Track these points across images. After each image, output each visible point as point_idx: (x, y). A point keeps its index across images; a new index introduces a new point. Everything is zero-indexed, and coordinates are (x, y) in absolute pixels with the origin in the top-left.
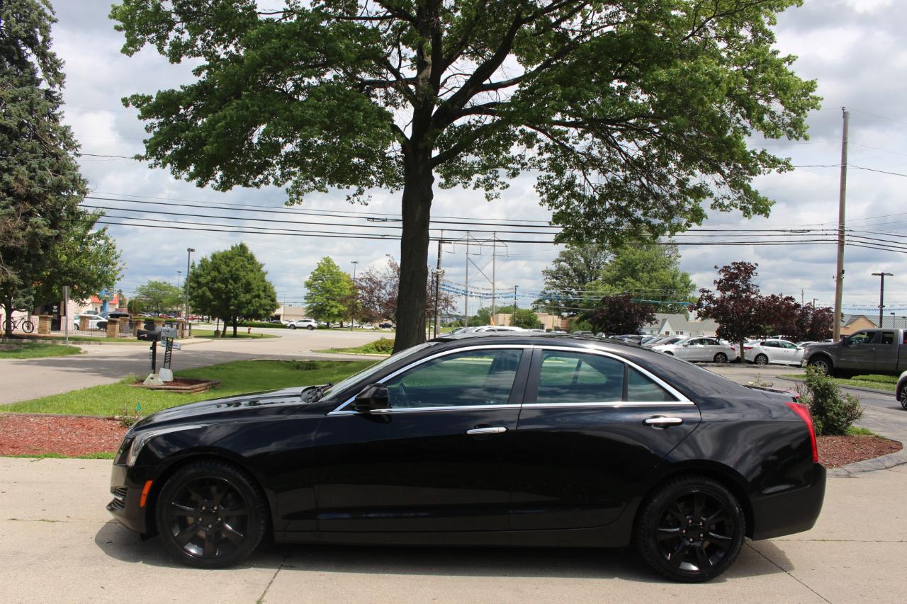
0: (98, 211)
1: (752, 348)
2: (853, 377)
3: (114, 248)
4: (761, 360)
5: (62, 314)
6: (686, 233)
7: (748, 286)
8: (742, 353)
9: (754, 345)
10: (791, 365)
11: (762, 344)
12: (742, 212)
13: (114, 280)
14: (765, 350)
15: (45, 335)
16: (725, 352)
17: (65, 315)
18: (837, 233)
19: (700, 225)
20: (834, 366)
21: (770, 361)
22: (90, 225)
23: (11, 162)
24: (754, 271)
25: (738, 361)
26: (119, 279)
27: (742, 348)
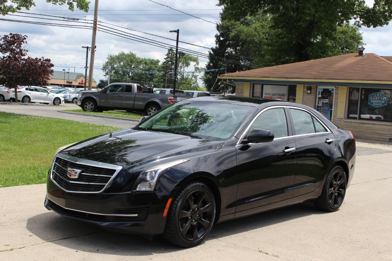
1: (21, 92)
2: (104, 111)
4: (26, 100)
6: (15, 13)
7: (21, 50)
8: (16, 95)
9: (23, 90)
10: (44, 103)
11: (27, 89)
12: (68, 6)
14: (28, 93)
16: (3, 94)
18: (93, 22)
19: (28, 9)
20: (98, 105)
21: (32, 101)
24: (25, 41)
25: (13, 100)
27: (16, 91)
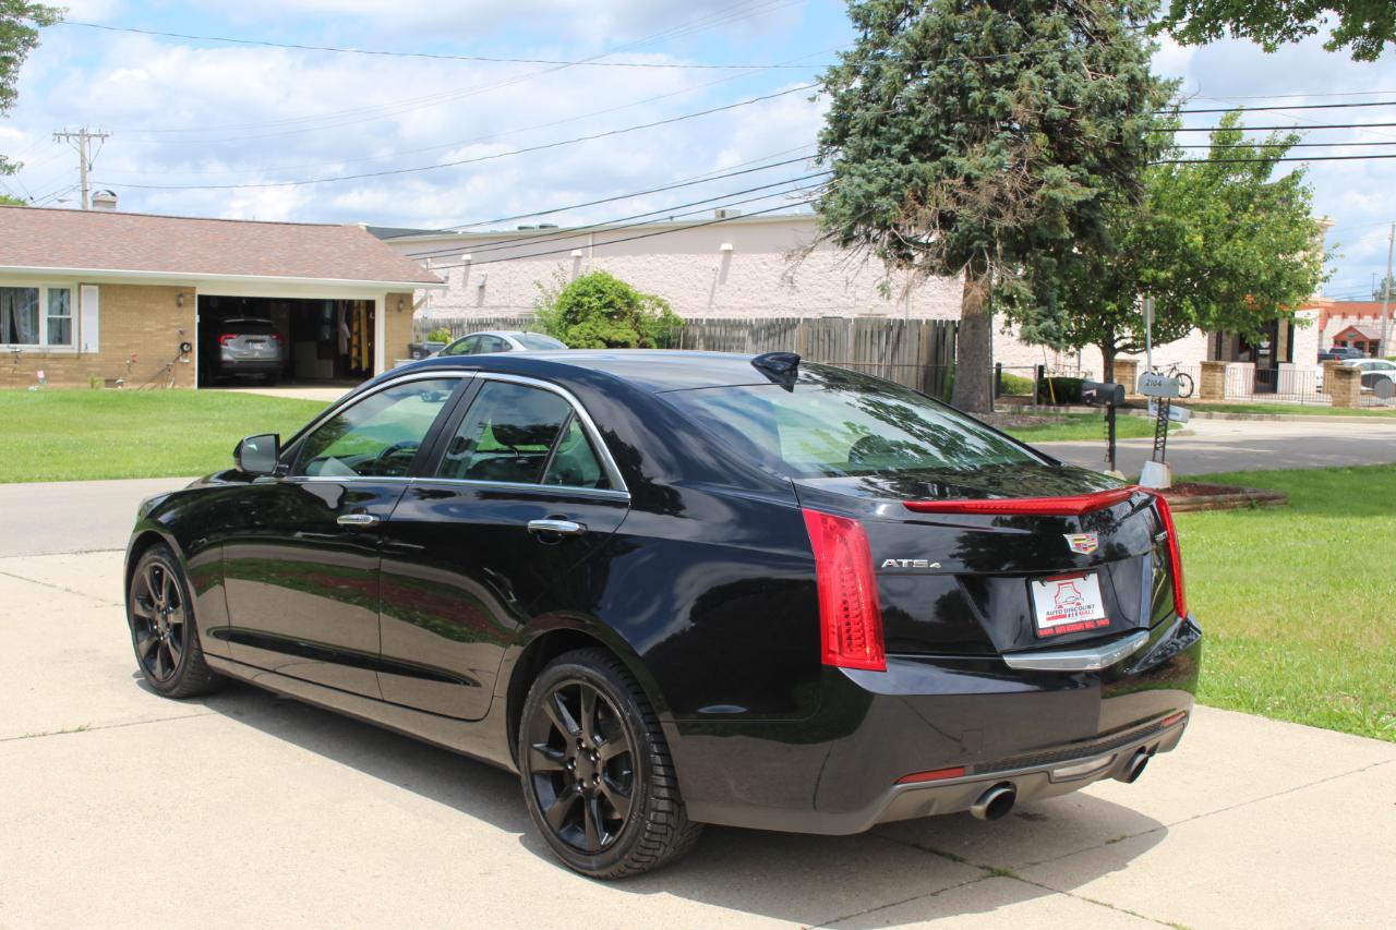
0: (1282, 137)
3: (1307, 213)
5: (1281, 357)
13: (1314, 282)
15: (1212, 401)
17: (1289, 359)
22: (1264, 166)
23: (1010, 63)
26: (1326, 279)
